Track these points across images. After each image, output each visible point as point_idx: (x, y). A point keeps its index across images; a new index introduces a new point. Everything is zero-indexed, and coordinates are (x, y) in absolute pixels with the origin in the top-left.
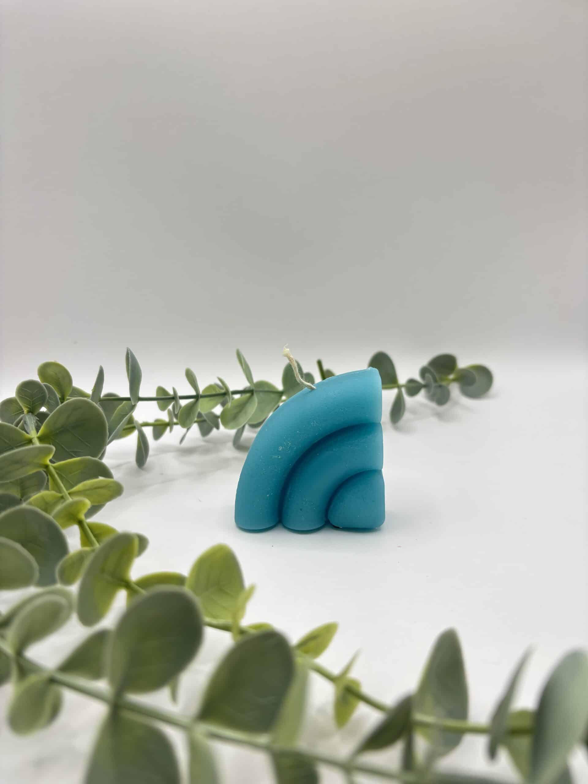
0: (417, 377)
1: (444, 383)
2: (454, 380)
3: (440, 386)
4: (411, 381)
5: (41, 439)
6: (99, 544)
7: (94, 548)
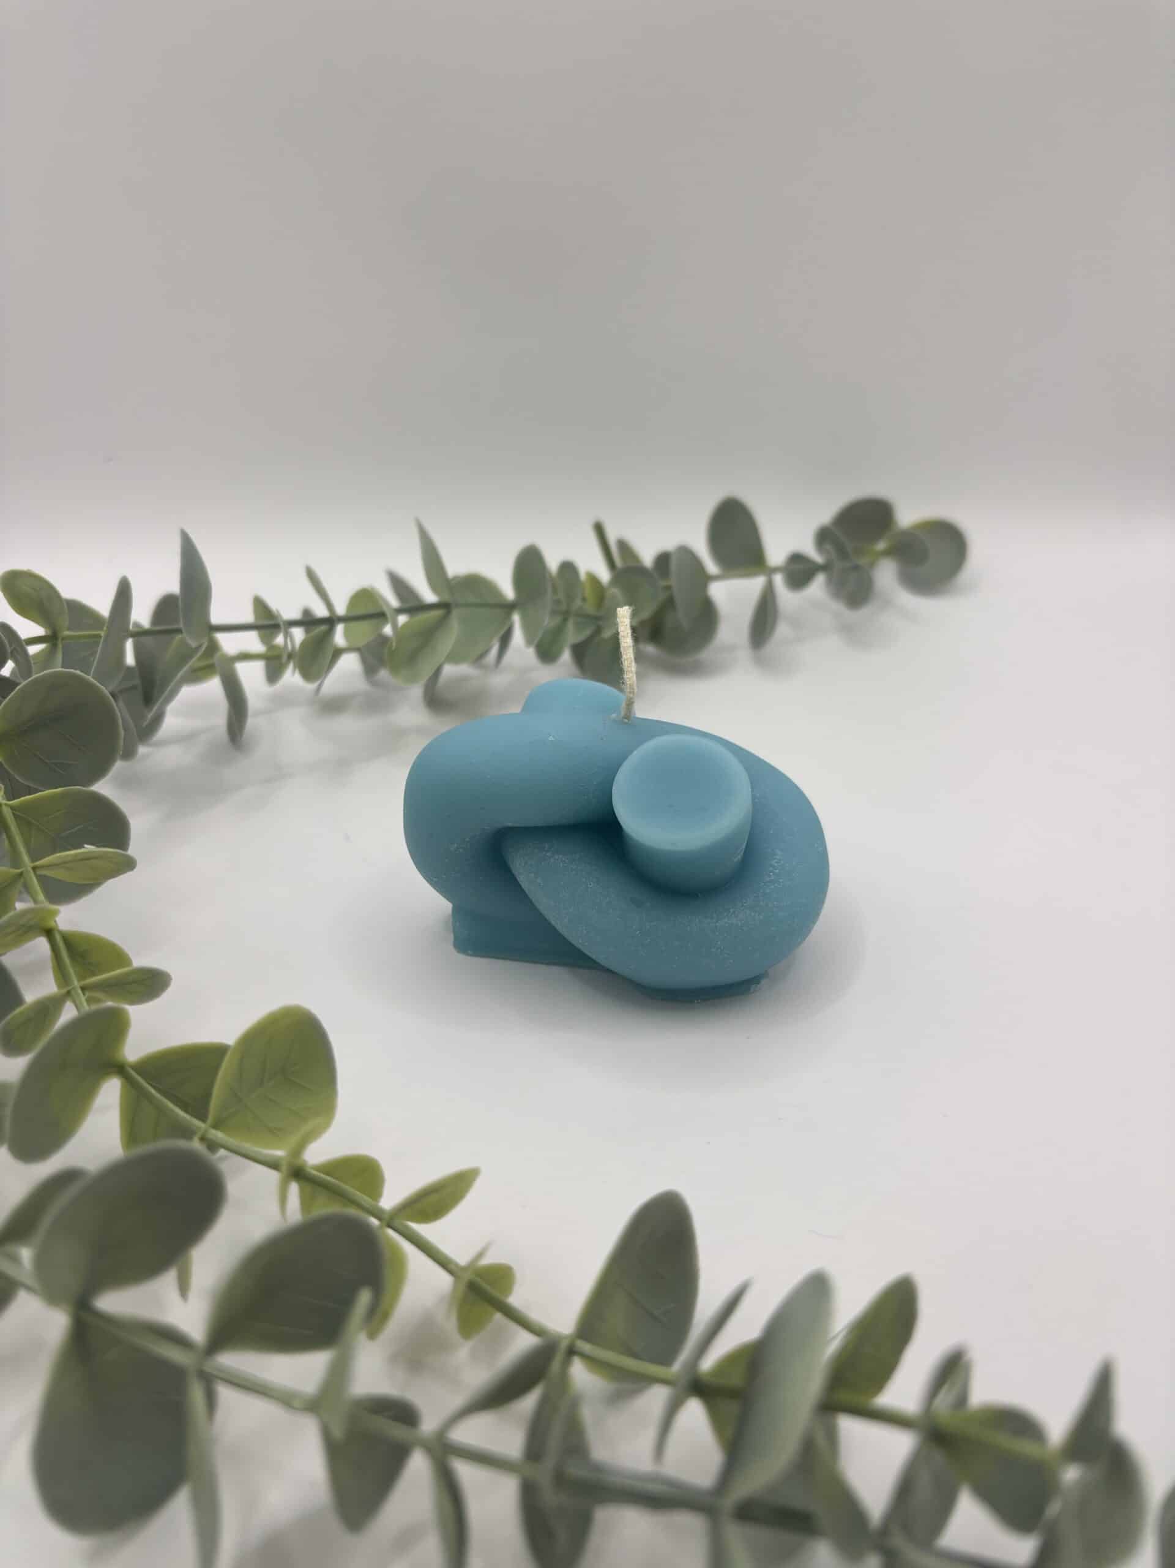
0: (810, 549)
1: (862, 561)
2: (888, 553)
3: (856, 568)
4: (796, 559)
6: (79, 981)
7: (70, 988)
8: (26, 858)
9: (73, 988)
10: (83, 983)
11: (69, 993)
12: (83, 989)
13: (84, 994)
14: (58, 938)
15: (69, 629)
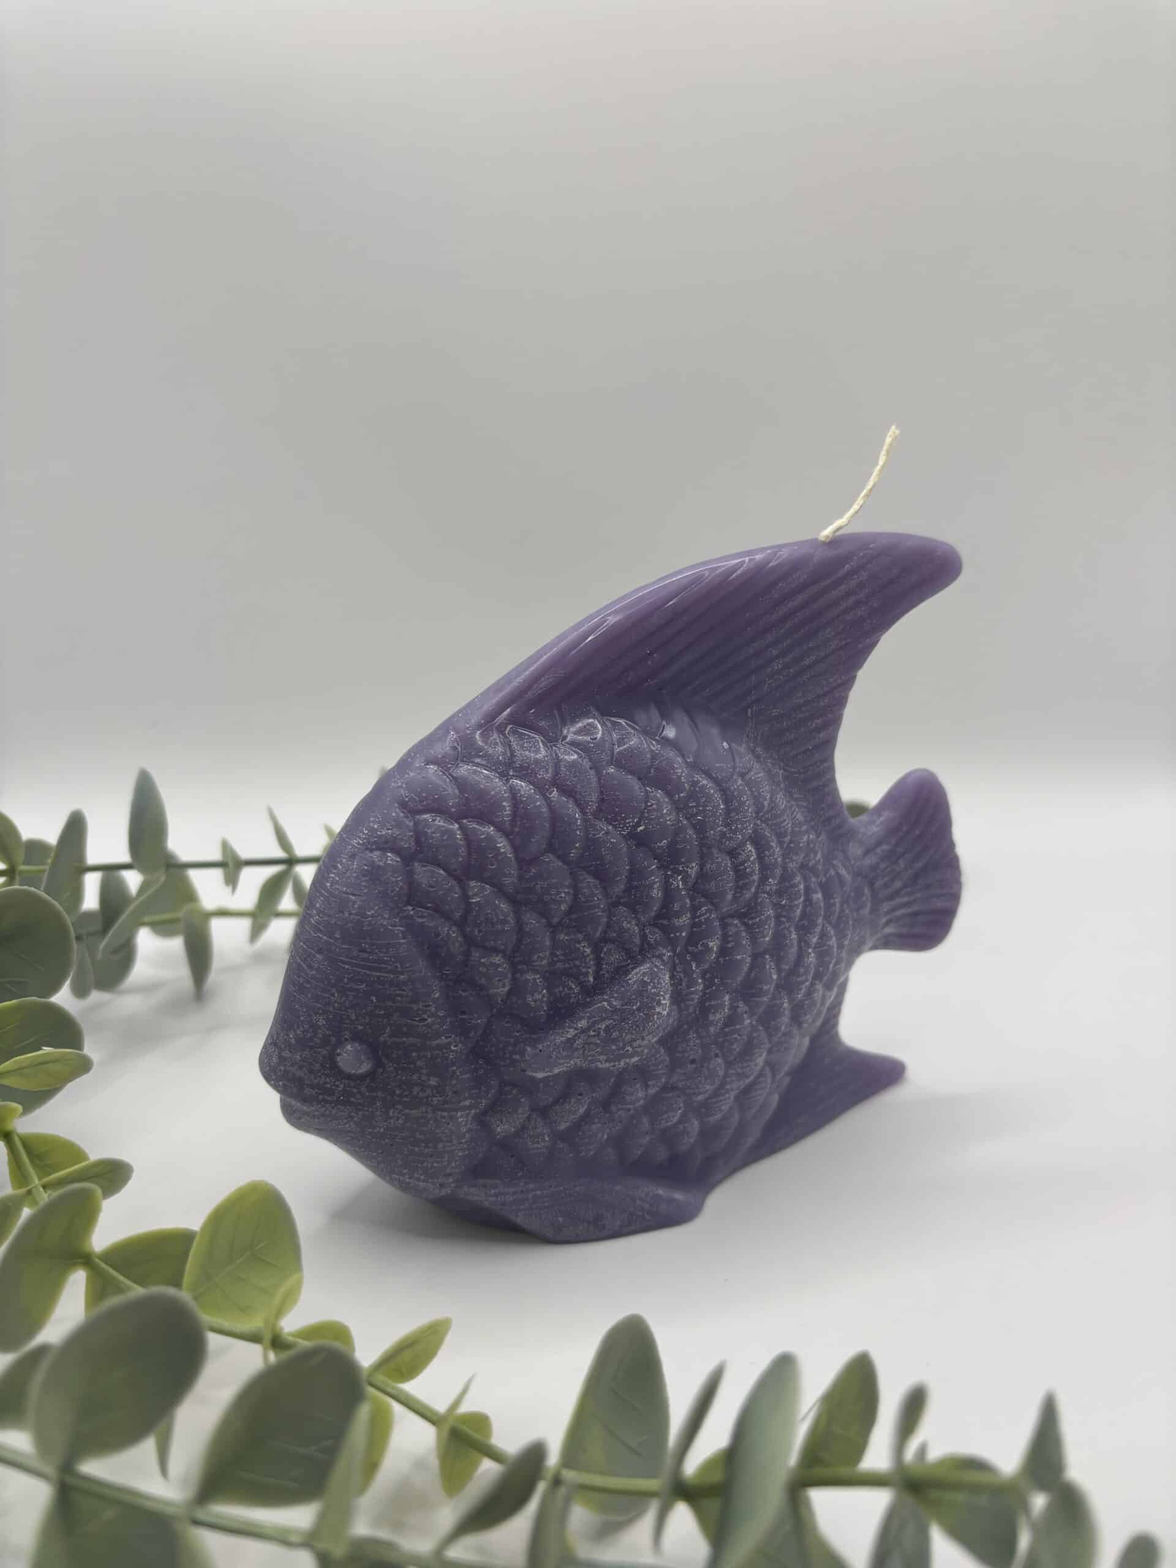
6: (40, 1179)
7: (29, 1187)
9: (36, 1187)
10: (45, 1180)
11: (29, 1192)
12: (44, 1187)
13: (46, 1192)
14: (16, 1139)
15: (24, 863)
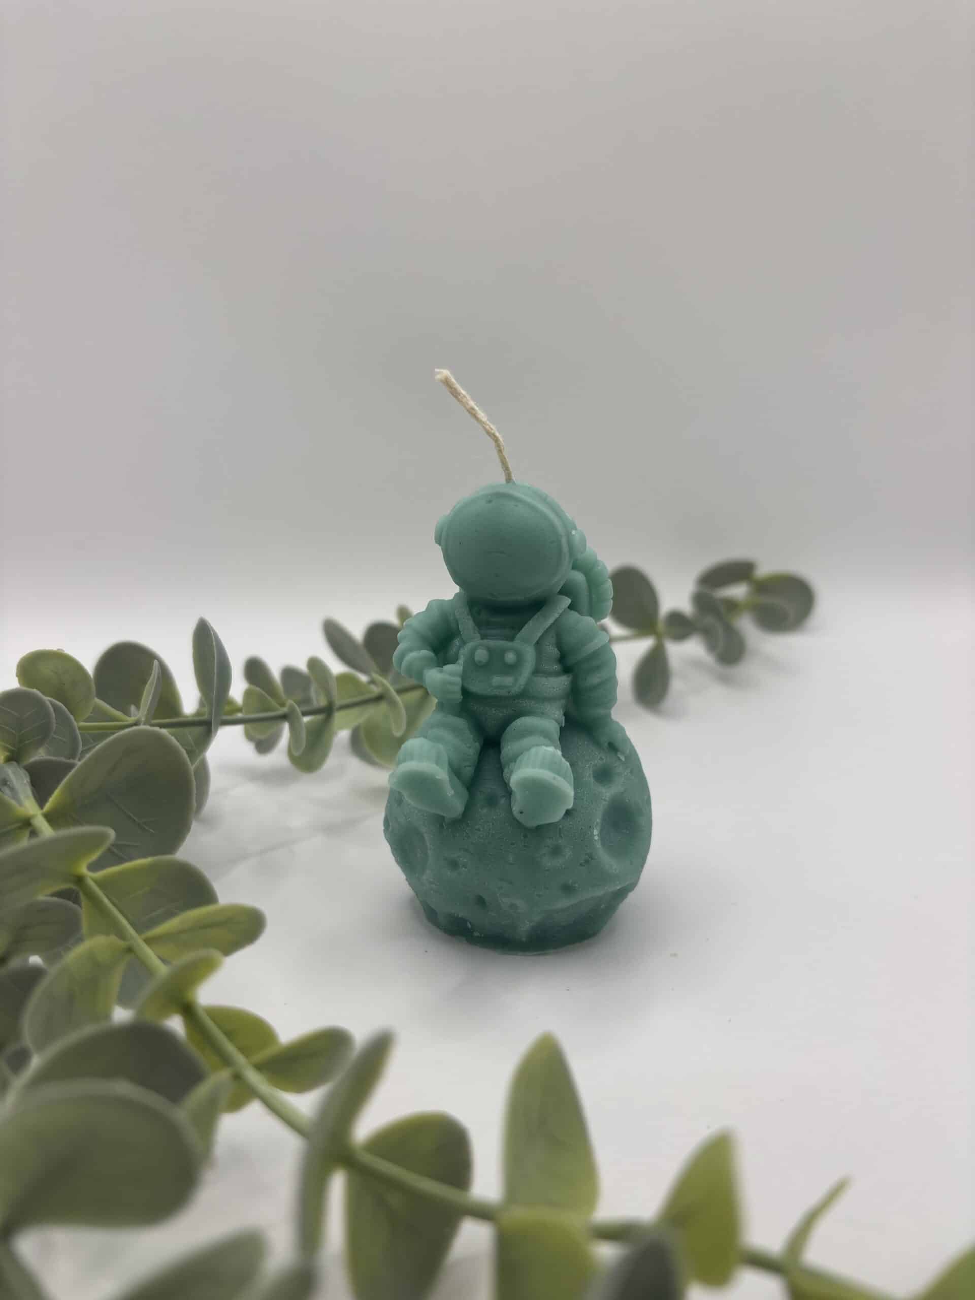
5: (50, 818)
8: (131, 931)
